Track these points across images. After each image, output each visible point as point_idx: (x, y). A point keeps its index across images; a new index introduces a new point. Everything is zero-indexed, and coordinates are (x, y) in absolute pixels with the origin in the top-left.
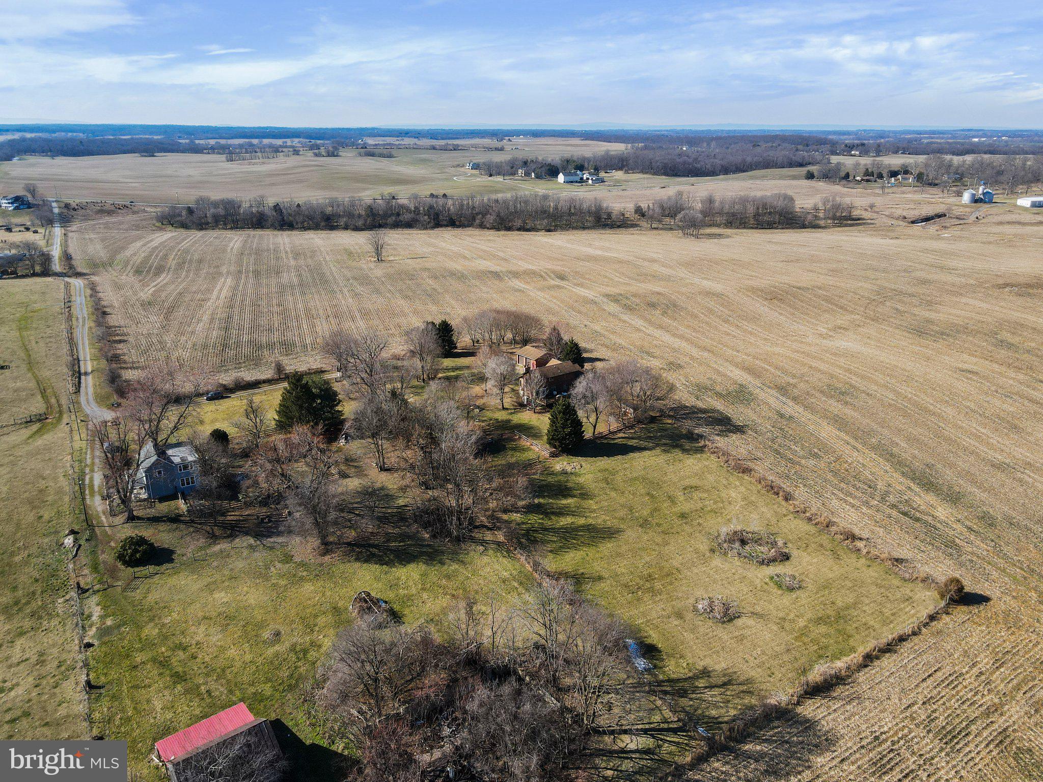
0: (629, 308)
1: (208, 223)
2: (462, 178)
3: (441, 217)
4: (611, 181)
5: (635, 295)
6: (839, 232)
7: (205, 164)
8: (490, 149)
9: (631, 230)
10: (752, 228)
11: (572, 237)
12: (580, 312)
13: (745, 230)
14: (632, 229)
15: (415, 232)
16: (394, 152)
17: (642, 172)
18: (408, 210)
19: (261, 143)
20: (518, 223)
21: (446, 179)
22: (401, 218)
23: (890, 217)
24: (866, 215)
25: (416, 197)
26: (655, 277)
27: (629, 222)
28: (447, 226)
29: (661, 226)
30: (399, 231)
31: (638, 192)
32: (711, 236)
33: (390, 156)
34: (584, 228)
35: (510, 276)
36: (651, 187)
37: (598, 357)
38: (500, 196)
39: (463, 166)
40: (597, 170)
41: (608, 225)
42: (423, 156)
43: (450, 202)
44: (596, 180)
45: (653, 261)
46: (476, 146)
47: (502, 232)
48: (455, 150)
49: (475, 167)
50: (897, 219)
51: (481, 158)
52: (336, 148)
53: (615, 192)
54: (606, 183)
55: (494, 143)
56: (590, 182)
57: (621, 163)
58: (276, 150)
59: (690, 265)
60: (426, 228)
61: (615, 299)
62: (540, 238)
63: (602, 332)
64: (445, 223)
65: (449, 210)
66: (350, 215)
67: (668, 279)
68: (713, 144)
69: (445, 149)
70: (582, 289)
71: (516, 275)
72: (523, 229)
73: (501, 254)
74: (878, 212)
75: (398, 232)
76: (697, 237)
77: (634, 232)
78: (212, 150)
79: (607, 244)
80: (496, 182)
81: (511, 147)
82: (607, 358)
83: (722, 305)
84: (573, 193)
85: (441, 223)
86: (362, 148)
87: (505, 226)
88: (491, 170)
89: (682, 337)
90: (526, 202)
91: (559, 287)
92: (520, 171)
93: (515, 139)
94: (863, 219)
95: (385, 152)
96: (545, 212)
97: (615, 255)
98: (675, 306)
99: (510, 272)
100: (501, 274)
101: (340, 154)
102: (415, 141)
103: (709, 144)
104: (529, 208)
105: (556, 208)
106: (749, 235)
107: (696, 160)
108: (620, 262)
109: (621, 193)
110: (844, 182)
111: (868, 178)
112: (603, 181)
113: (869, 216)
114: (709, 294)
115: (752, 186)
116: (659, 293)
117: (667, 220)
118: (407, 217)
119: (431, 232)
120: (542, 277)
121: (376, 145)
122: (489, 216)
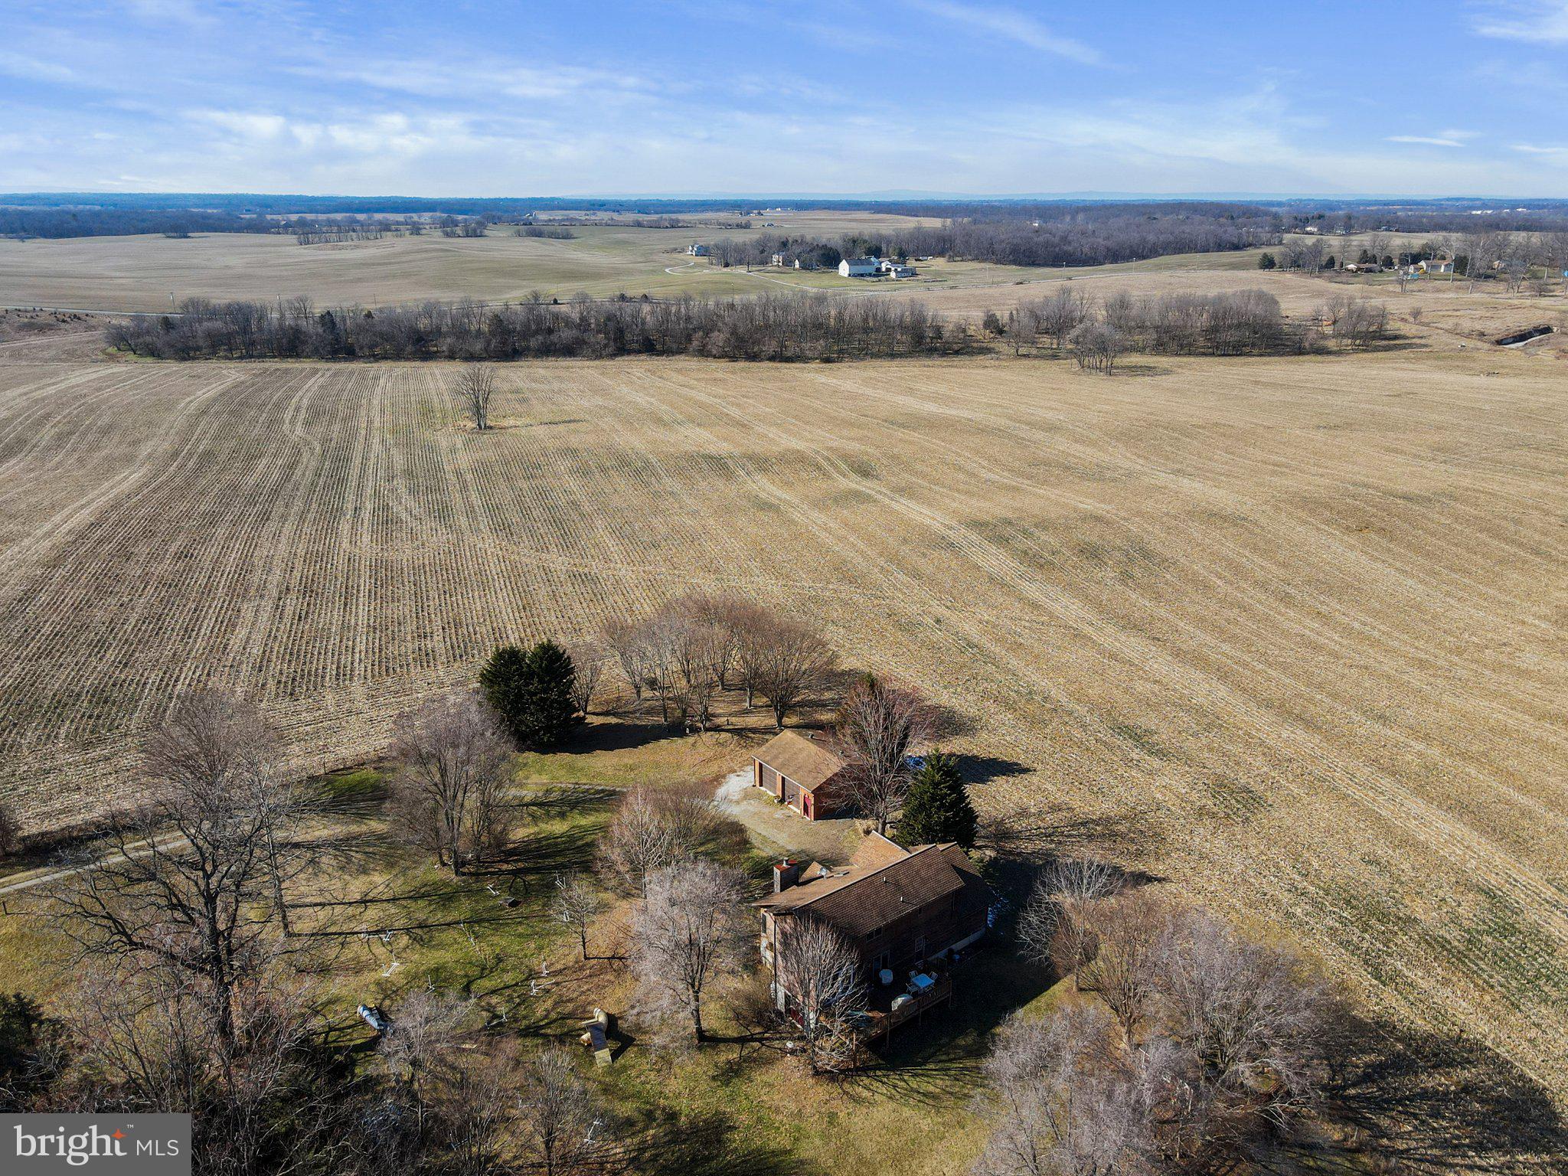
0: (1037, 562)
1: (198, 349)
2: (679, 269)
3: (628, 337)
4: (927, 273)
5: (1043, 525)
6: (1371, 361)
7: (265, 249)
8: (728, 226)
9: (980, 359)
10: (1204, 354)
11: (872, 373)
12: (916, 575)
13: (1192, 359)
14: (982, 357)
15: (579, 364)
16: (573, 231)
17: (976, 259)
18: (568, 323)
19: (370, 218)
20: (771, 347)
21: (653, 272)
22: (554, 338)
23: (1455, 332)
24: (1407, 329)
25: (583, 299)
26: (1067, 470)
27: (975, 345)
28: (639, 352)
29: (1034, 352)
30: (551, 362)
31: (978, 292)
32: (1134, 370)
33: (567, 236)
34: (893, 356)
35: (750, 467)
36: (998, 283)
37: (994, 753)
38: (737, 299)
39: (683, 250)
40: (903, 255)
41: (936, 349)
42: (619, 236)
43: (646, 308)
44: (903, 271)
45: (1052, 428)
46: (706, 223)
47: (742, 364)
48: (673, 227)
49: (702, 251)
50: (1469, 336)
51: (712, 238)
52: (481, 225)
53: (938, 291)
54: (920, 277)
55: (736, 217)
56: (893, 275)
57: (942, 246)
58: (386, 227)
59: (1129, 436)
60: (600, 357)
61: (996, 532)
62: (811, 375)
63: (985, 642)
64: (635, 346)
65: (644, 323)
66: (460, 332)
67: (1097, 474)
68: (1080, 217)
69: (656, 226)
70: (912, 504)
71: (762, 463)
72: (779, 357)
73: (734, 412)
74: (1427, 325)
75: (547, 364)
76: (1110, 371)
77: (987, 363)
78: (287, 228)
79: (942, 389)
80: (735, 275)
81: (762, 223)
82: (1023, 760)
83: (1255, 549)
84: (866, 293)
85: (628, 347)
86: (525, 224)
87: (746, 353)
88: (727, 256)
89: (1197, 660)
90: (786, 308)
91: (857, 495)
92: (775, 258)
93: (767, 213)
94: (1407, 338)
95: (559, 229)
96: (819, 326)
97: (966, 414)
98: (1146, 554)
99: (750, 458)
100: (730, 463)
101: (486, 232)
102: (615, 216)
103: (1073, 218)
104: (791, 318)
105: (840, 317)
106: (1205, 367)
107: (1064, 239)
108: (982, 430)
109: (949, 293)
110: (1327, 274)
111: (1367, 265)
112: (914, 274)
113: (1415, 333)
114: (1213, 517)
115: (1172, 280)
116: (1098, 519)
117: (1046, 340)
118: (566, 335)
119: (609, 363)
120: (819, 468)
121: (550, 220)
122: (716, 333)
